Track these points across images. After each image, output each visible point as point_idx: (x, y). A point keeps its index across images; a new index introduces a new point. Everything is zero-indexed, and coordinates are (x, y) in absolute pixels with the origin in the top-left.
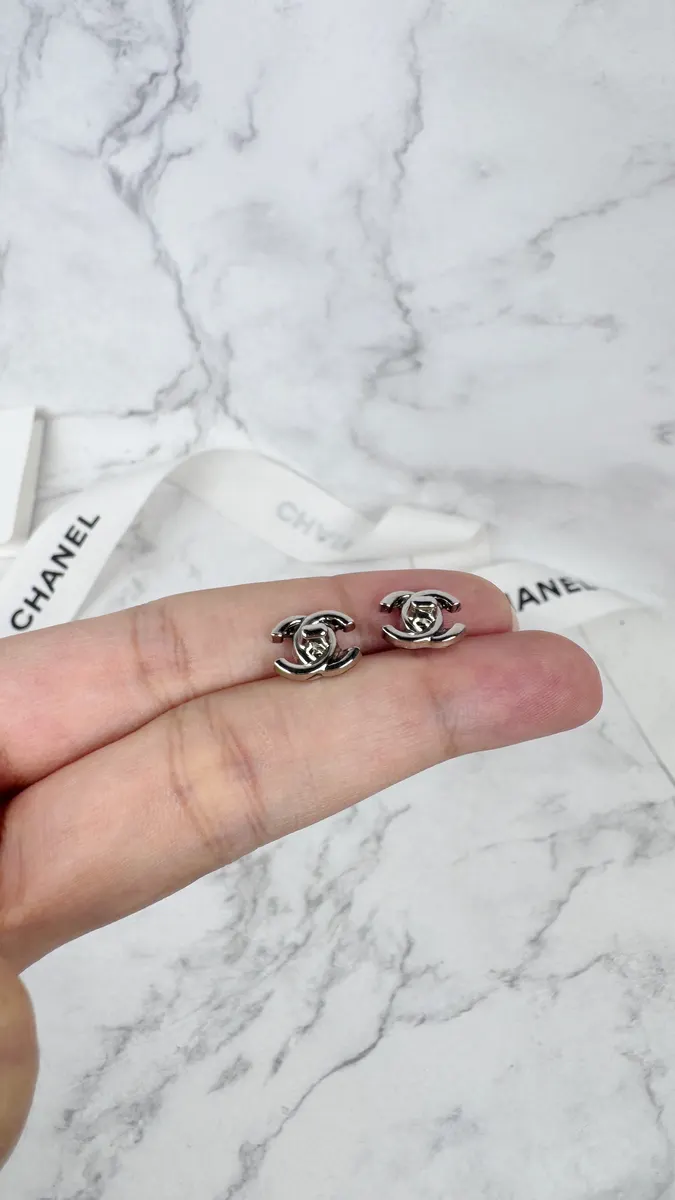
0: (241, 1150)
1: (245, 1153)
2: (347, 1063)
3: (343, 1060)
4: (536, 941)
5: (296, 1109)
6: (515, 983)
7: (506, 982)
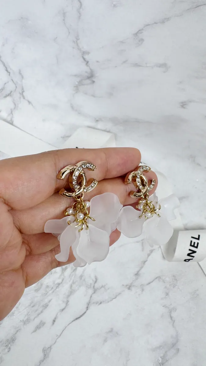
0: (43, 350)
1: (44, 350)
2: (77, 319)
3: (76, 318)
4: (137, 274)
5: (61, 335)
6: (130, 288)
7: (127, 288)
